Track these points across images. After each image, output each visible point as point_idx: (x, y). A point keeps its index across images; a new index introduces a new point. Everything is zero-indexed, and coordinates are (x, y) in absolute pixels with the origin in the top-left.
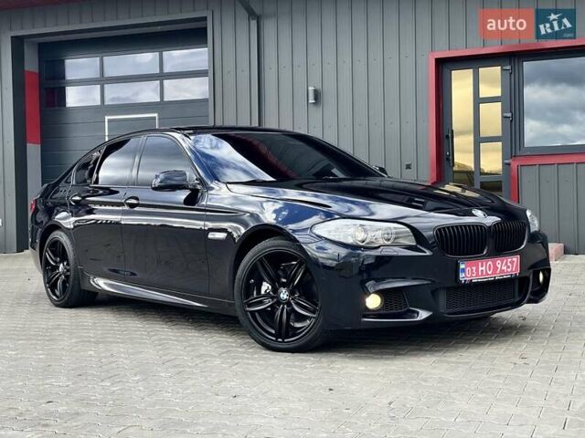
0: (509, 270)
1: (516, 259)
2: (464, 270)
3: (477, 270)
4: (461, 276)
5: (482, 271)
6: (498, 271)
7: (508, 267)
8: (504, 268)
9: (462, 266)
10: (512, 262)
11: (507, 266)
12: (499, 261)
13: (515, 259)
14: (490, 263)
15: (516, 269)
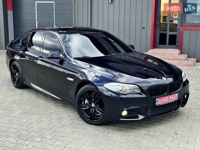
1: (177, 95)
2: (157, 101)
3: (162, 101)
4: (156, 103)
5: (164, 101)
6: (170, 100)
9: (157, 100)
11: (174, 97)
14: (167, 97)
15: (177, 98)
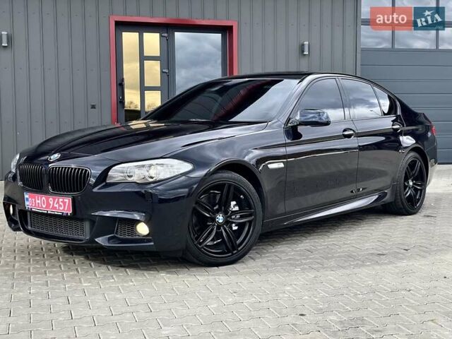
0: (61, 208)
2: (28, 199)
3: (35, 201)
4: (26, 204)
6: (51, 207)
7: (60, 206)
8: (56, 206)
9: (26, 196)
10: (64, 203)
12: (51, 199)
13: (66, 200)
14: (44, 198)
15: (68, 209)
